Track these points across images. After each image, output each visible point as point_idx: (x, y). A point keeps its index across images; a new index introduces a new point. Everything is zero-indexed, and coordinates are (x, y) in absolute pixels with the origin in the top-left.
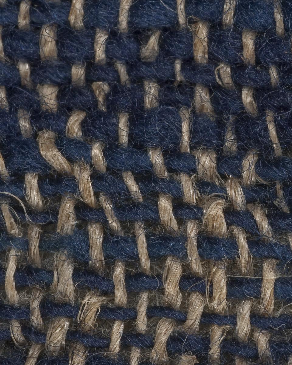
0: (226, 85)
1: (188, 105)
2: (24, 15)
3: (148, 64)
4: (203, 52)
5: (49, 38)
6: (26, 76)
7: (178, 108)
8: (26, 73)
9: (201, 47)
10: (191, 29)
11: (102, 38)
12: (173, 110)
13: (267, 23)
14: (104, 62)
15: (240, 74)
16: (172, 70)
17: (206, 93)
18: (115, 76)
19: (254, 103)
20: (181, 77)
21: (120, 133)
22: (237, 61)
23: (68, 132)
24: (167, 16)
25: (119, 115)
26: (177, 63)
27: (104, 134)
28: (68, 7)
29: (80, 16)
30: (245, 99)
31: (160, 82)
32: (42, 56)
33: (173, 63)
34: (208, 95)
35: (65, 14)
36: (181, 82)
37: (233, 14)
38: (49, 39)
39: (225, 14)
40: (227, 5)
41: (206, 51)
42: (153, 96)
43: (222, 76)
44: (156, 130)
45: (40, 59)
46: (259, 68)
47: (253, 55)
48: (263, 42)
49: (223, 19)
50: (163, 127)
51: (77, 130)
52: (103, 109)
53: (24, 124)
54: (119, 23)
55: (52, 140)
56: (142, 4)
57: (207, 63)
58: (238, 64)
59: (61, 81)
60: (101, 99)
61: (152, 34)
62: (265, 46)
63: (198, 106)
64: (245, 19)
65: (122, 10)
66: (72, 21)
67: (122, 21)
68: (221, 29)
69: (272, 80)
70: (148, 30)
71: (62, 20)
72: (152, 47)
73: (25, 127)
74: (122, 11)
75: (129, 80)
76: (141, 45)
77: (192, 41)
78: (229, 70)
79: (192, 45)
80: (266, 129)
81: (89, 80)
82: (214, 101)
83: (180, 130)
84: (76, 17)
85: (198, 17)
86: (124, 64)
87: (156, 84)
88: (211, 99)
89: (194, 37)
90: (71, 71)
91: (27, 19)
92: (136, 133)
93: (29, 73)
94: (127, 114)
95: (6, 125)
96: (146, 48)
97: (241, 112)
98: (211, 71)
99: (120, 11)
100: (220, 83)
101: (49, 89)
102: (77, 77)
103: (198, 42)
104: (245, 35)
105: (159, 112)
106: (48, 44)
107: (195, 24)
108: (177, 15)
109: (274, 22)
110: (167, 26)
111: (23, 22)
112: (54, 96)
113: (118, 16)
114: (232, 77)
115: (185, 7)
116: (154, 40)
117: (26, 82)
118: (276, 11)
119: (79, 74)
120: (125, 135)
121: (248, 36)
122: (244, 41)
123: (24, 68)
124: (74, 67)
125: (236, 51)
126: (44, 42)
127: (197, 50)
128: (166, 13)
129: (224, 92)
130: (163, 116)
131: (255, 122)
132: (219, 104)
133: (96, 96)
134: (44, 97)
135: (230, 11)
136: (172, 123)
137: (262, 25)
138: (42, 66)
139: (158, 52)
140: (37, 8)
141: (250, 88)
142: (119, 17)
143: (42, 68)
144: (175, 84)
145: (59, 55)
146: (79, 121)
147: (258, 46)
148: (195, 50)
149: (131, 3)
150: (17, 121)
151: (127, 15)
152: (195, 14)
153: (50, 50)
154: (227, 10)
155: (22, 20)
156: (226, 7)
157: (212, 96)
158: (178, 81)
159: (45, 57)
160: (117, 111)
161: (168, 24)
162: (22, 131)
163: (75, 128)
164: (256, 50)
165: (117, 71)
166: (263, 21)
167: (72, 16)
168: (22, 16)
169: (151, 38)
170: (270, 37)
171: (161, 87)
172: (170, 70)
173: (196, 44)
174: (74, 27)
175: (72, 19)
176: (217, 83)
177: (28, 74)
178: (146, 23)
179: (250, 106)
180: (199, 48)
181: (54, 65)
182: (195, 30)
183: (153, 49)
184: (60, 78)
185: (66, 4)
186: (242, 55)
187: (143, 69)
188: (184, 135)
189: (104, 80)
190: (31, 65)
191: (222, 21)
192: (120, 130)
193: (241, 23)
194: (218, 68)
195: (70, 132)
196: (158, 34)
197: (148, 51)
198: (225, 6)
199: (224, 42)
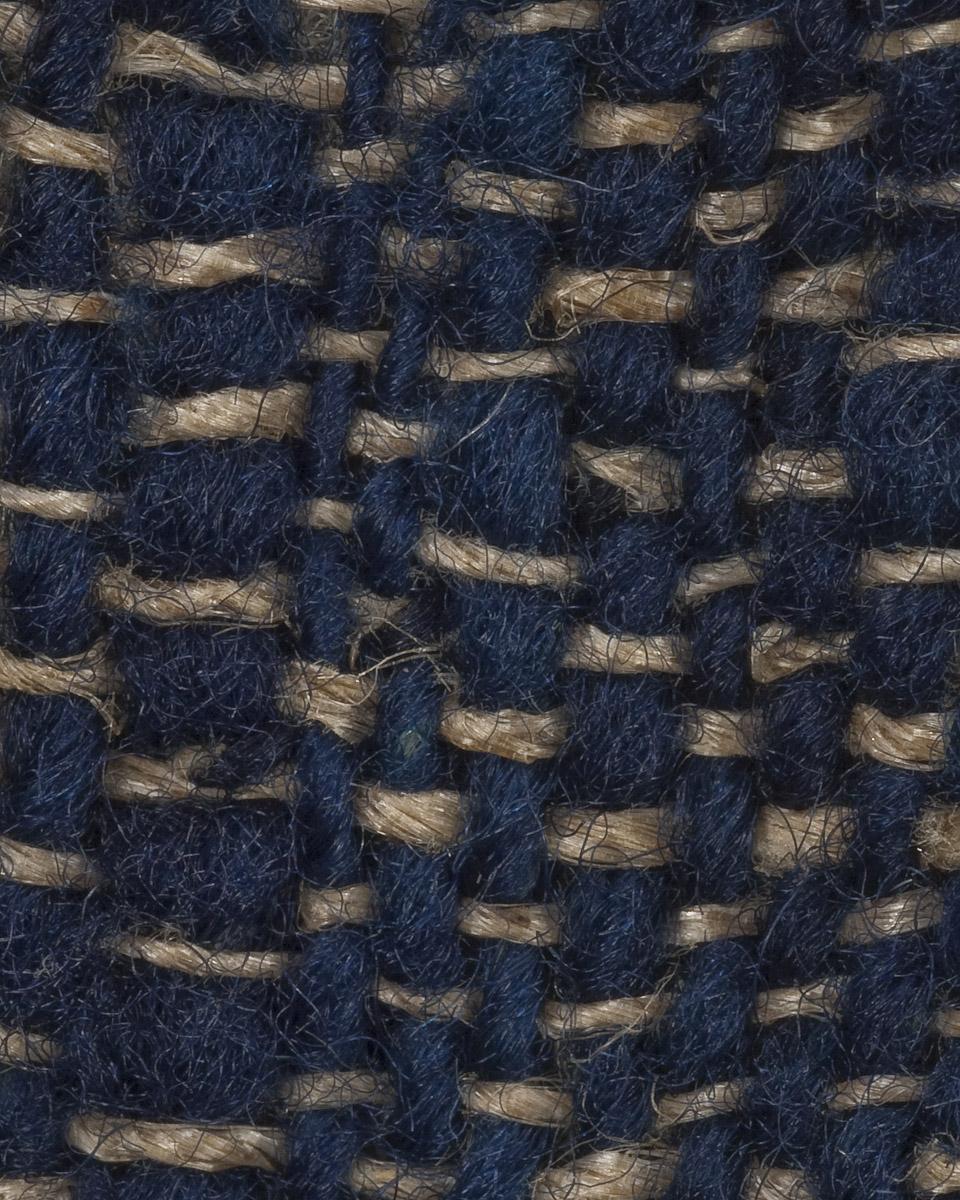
0: (771, 208)
1: (838, 344)
2: (513, 922)
3: (693, 482)
4: (654, 286)
5: (592, 832)
6: (725, 917)
7: (846, 377)
8: (713, 917)
9: (636, 295)
10: (574, 329)
11: (598, 646)
12: (853, 394)
13: (557, 58)
14: (682, 642)
15: (732, 155)
16: (712, 401)
17: (797, 282)
18: (730, 601)
19: (833, 108)
20: (740, 371)
21: (933, 578)
22: (686, 168)
23: (926, 762)
24: (526, 415)
25: (869, 582)
26: (691, 383)
27: (934, 632)
28: (485, 765)
29: (519, 722)
30: (821, 139)
31: (755, 443)
32: (654, 860)
33: (689, 395)
34: (803, 274)
35: (511, 776)
36: (755, 371)
37: (521, 181)
38: (598, 832)
39: (522, 205)
40: (490, 202)
41: (649, 276)
42: (801, 467)
43: (737, 221)
44: (925, 447)
45: (666, 866)
46: (713, 87)
47: (667, 109)
48: (623, 68)
49: (538, 214)
50: (915, 423)
51: (918, 732)
52: (844, 641)
53: (895, 917)
54: (545, 584)
55: (952, 816)
56: (482, 501)
57: (692, 277)
58: (695, 161)
59: (745, 793)
60: (811, 652)
61: (587, 472)
62: (639, 63)
63: (840, 310)
64: (541, 135)
65: (501, 571)
66: (538, 751)
67: (541, 574)
68: (575, 222)
69: (755, 43)
70: (572, 483)
71: (531, 786)
72: (631, 472)
73: (902, 914)
74: (506, 573)
75: (747, 552)
76: (623, 513)
77: (616, 324)
78: (717, 198)
79: (629, 327)
80: (931, 57)
81: (742, 695)
82: (824, 251)
83: (925, 366)
84: (522, 737)
85: (530, 303)
86: (688, 572)
87: (763, 457)
88: (817, 264)
89: (602, 319)
90: (710, 758)
91: (523, 911)
92: (933, 519)
93: (716, 907)
94: (864, 557)
95: (897, 981)
96: (635, 493)
97: (867, 152)
98: (718, 262)
99: (502, 578)
100: (763, 228)
101: (770, 836)
102: (729, 737)
103: (617, 305)
104: (596, 139)
105: (860, 438)
106: (612, 836)
107: (556, 316)
108: (520, 381)
109: (554, 32)
110: (559, 414)
111: (534, 928)
112: (796, 820)
113: (523, 589)
114: (743, 186)
115: (495, 349)
116: (606, 465)
117: (745, 920)
118: (515, 28)
119: (723, 730)
120: (939, 559)
121: (600, 127)
122: (617, 142)
123: (696, 924)
124: (696, 748)
125: (652, 168)
126: (608, 851)
127: (647, 310)
128: (514, 416)
129: (793, 215)
130: (877, 425)
131: (901, 99)
132: (836, 229)
133: (798, 671)
134: (797, 850)
135: (513, 190)
136: (902, 392)
137: (565, 73)
138: (691, 858)
139: (648, 450)
140: (485, 876)
141: (781, 123)
142: (526, 583)
143: (697, 858)
144: (763, 390)
145: (655, 803)
146: (888, 724)
147: (637, 91)
148: (648, 317)
149: (478, 541)
150: (883, 945)
151: (519, 555)
152: (521, 313)
153: (636, 831)
154: (508, 201)
155: (528, 931)
156: (499, 203)
157: (805, 258)
158: (751, 381)
159: (660, 849)
160: (853, 590)
161: (552, 411)
162: (920, 926)
163: (910, 739)
164: (649, 99)
165: (715, 598)
166: (551, 73)
167: (519, 751)
168: (514, 929)
169: (601, 475)
170: (606, 47)
171: (773, 440)
172: (714, 406)
173: (627, 313)
174: (556, 744)
175: (529, 749)
176: (764, 237)
177: (717, 913)
178: (546, 488)
179: (844, 121)
180: (639, 302)
181: (688, 816)
182: (578, 314)
183: (639, 468)
184: (733, 797)
185: (476, 771)
186: (665, 147)
187: (708, 500)
188: (946, 352)
189: (745, 640)
190: (689, 902)
191: (546, 219)
192: (922, 578)
193: (556, 151)
194: (710, 236)
195: (927, 756)
196: (585, 451)
197: (646, 484)
198: (494, 207)
199: (619, 210)
